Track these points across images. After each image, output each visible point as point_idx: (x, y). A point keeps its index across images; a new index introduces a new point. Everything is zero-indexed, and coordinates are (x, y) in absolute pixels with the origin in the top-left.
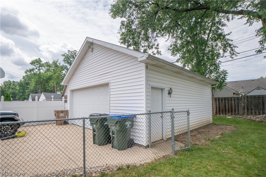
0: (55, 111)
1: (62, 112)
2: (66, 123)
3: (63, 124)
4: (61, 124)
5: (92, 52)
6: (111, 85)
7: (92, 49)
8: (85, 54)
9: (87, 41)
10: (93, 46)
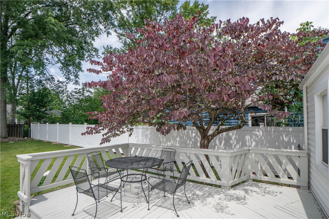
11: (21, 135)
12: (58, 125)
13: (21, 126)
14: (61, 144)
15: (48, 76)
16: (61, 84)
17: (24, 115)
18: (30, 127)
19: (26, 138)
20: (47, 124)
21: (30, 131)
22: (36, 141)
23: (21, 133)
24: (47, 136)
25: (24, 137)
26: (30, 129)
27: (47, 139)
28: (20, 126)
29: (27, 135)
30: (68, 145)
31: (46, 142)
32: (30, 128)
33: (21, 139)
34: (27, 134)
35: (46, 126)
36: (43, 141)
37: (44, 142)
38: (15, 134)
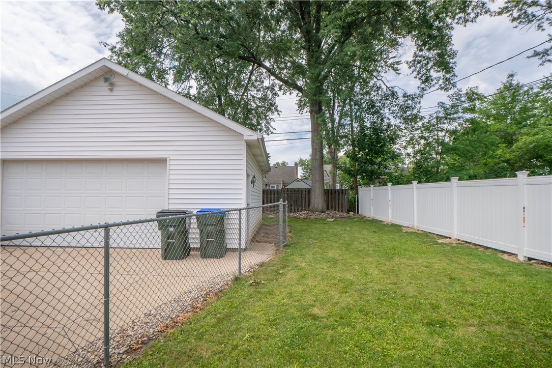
5: (111, 90)
6: (171, 162)
7: (112, 84)
8: (82, 87)
9: (104, 65)
10: (115, 80)
11: (344, 208)
12: (415, 187)
13: (344, 192)
14: (427, 233)
15: (385, 90)
16: (410, 102)
17: (348, 172)
18: (357, 193)
19: (351, 213)
20: (389, 185)
21: (358, 200)
22: (369, 221)
23: (344, 206)
24: (390, 210)
25: (348, 212)
26: (358, 198)
27: (390, 219)
28: (342, 192)
29: (354, 209)
30: (447, 237)
31: (388, 224)
32: (358, 195)
33: (345, 215)
34: (353, 207)
35: (387, 189)
36: (381, 221)
37: (384, 225)
38: (335, 206)
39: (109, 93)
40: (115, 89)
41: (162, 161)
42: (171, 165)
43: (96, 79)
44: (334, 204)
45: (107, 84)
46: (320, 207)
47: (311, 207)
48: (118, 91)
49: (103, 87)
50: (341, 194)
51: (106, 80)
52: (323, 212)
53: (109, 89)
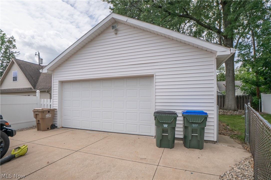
0: (35, 111)
1: (49, 111)
2: (53, 127)
3: (50, 128)
4: (48, 129)
5: (116, 34)
6: (157, 77)
7: (116, 30)
8: (99, 35)
9: (112, 18)
10: (119, 27)
26: (261, 101)
28: (246, 97)
32: (261, 99)
38: (241, 106)
39: (115, 36)
40: (119, 32)
41: (150, 77)
42: (157, 79)
43: (107, 28)
44: (239, 105)
45: (114, 30)
46: (233, 107)
47: (225, 107)
48: (120, 33)
49: (111, 33)
50: (245, 99)
51: (113, 27)
52: (235, 110)
53: (115, 33)
